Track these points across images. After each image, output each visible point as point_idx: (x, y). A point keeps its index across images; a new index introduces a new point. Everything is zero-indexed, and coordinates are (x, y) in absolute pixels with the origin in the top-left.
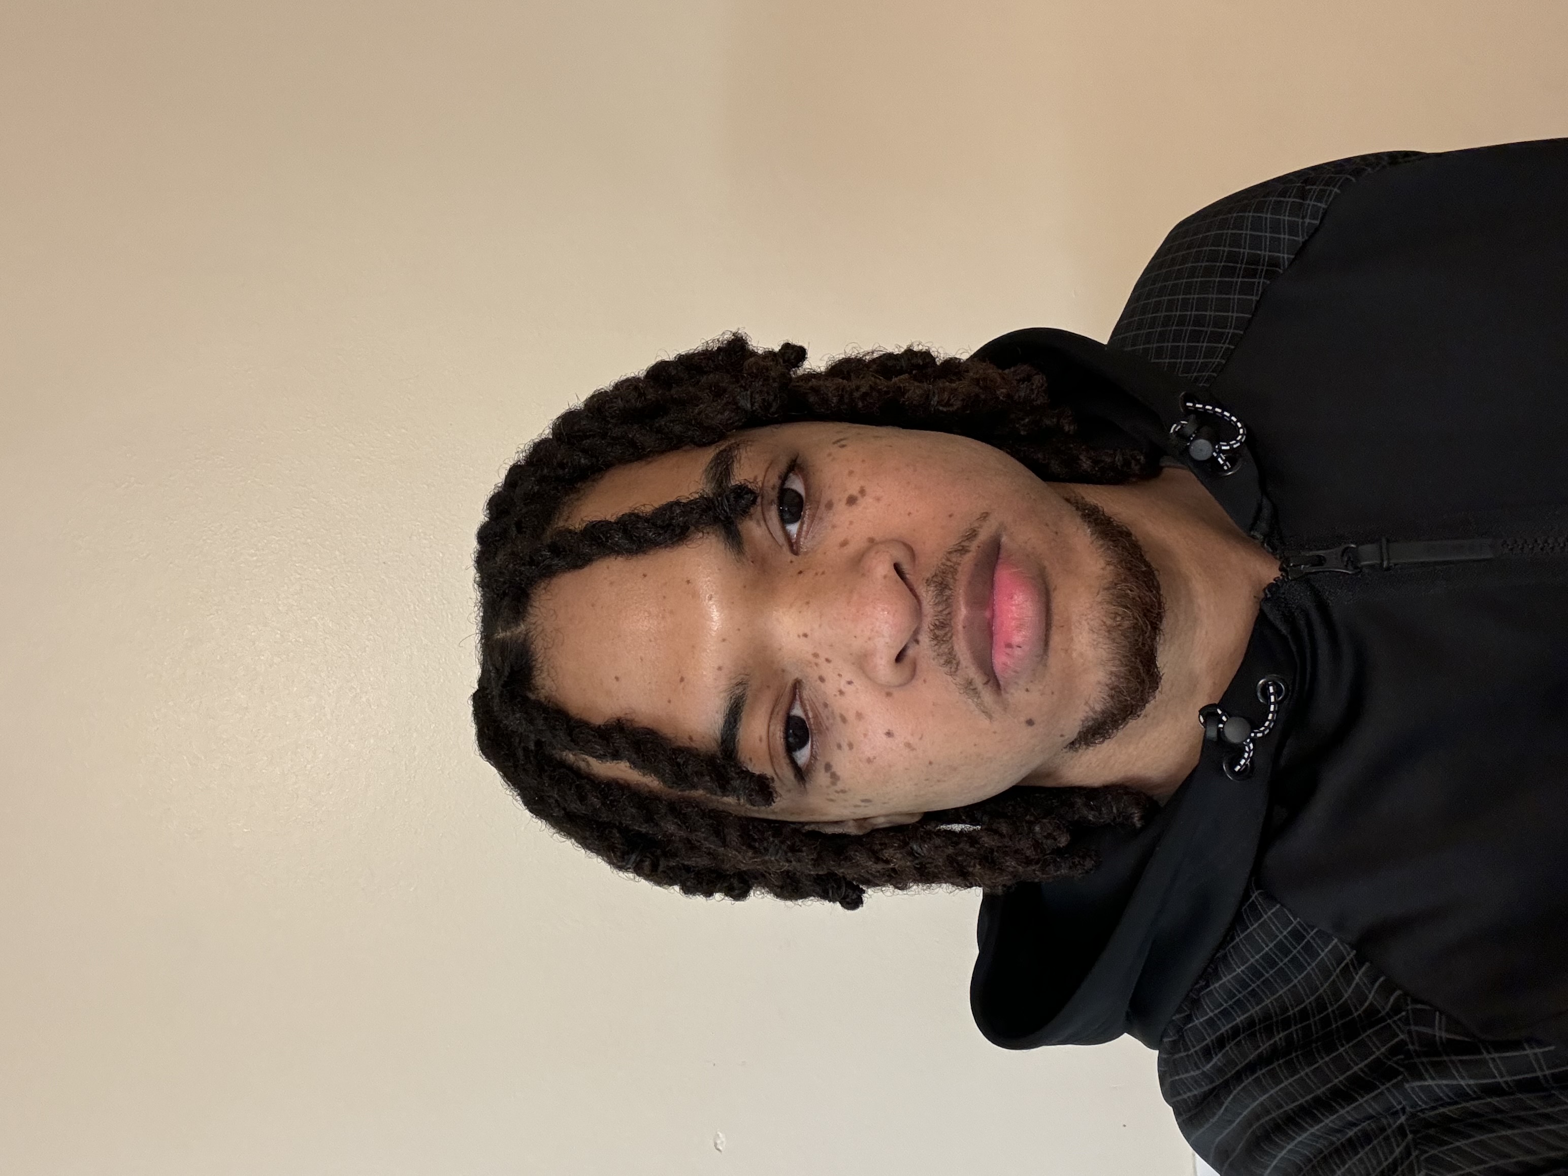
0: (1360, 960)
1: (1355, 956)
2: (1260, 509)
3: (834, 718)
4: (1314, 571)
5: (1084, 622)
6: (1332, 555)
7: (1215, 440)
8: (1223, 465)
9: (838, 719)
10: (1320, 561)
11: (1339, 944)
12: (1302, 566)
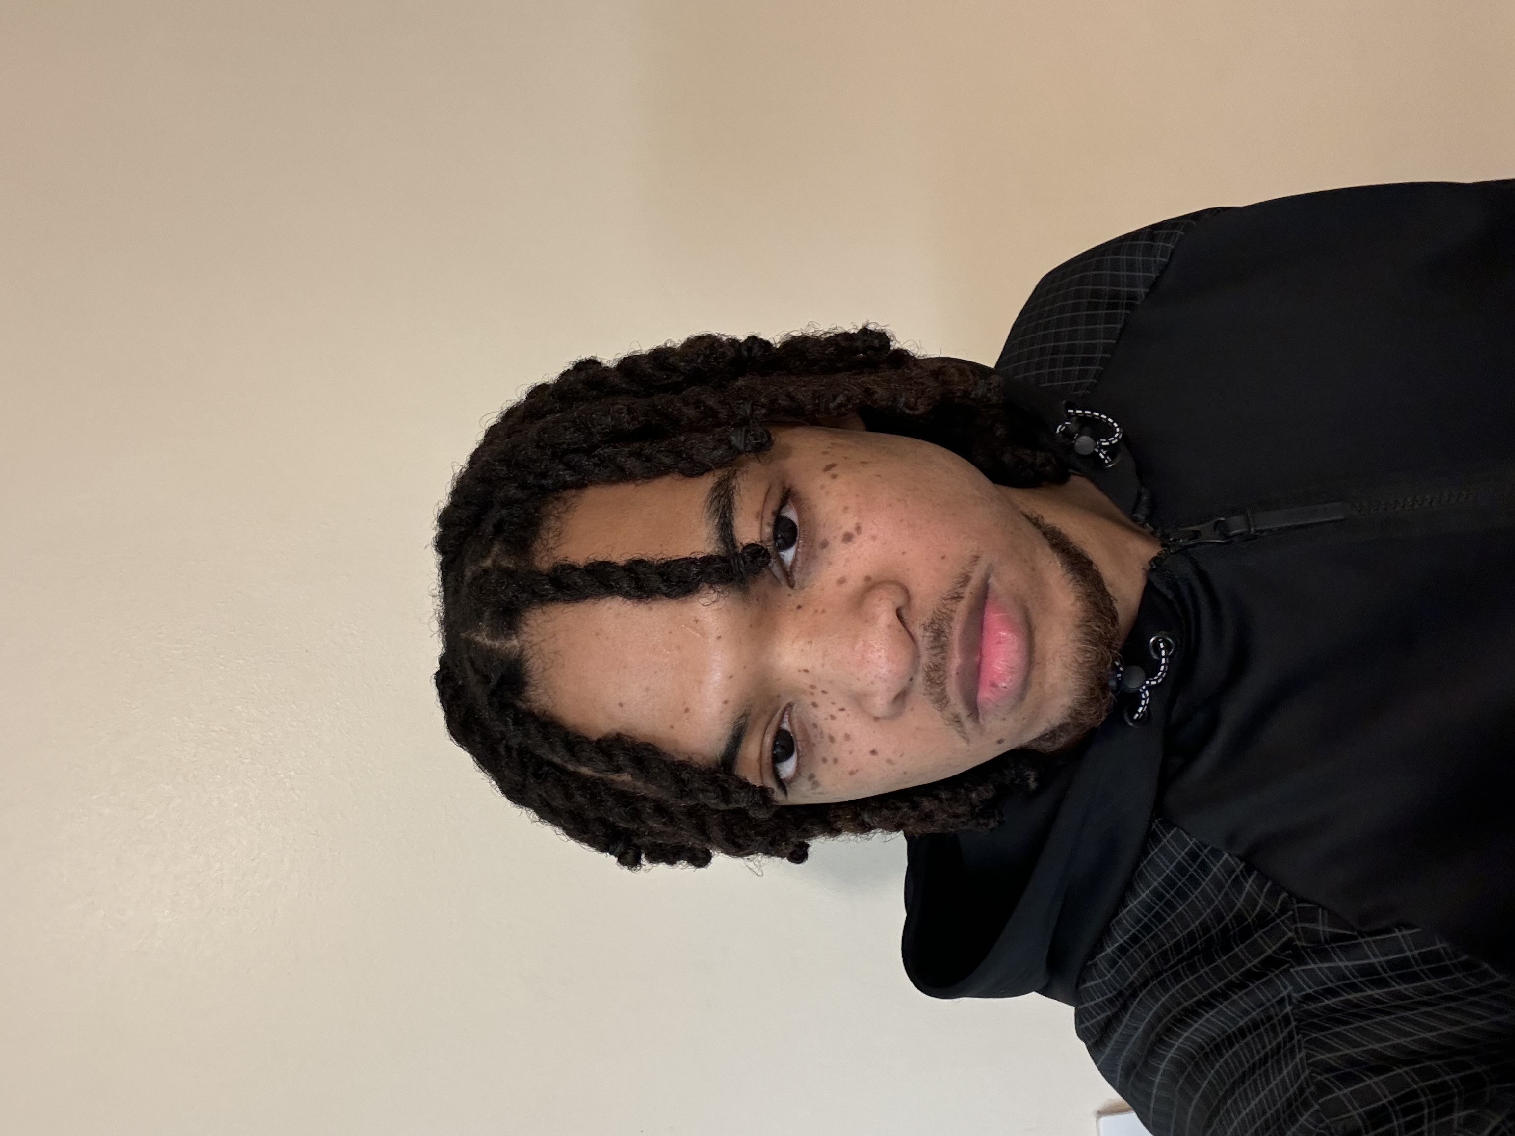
0: (1248, 870)
1: (1244, 867)
2: (1139, 495)
3: (822, 737)
4: (1191, 543)
5: (1057, 659)
6: (1205, 528)
7: (1096, 438)
8: (1104, 460)
9: (826, 739)
10: (1196, 534)
11: (1230, 859)
12: (1181, 541)
